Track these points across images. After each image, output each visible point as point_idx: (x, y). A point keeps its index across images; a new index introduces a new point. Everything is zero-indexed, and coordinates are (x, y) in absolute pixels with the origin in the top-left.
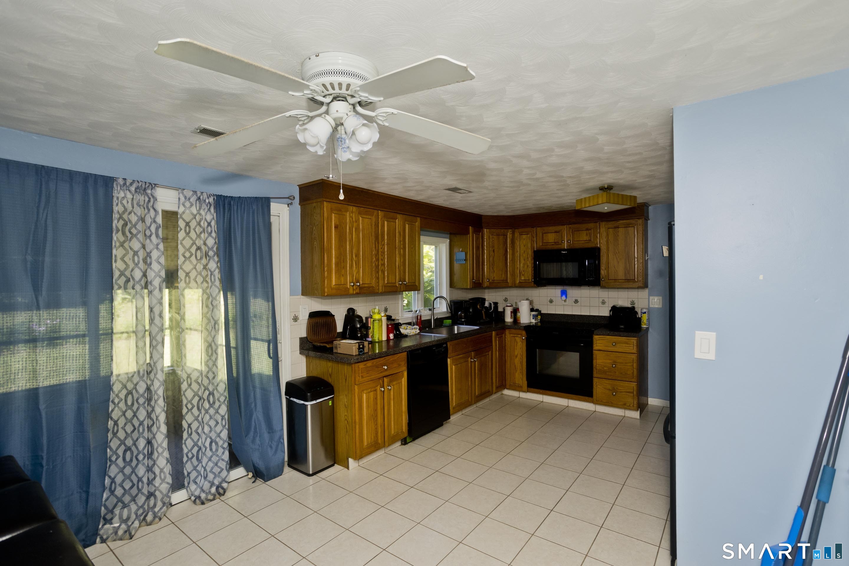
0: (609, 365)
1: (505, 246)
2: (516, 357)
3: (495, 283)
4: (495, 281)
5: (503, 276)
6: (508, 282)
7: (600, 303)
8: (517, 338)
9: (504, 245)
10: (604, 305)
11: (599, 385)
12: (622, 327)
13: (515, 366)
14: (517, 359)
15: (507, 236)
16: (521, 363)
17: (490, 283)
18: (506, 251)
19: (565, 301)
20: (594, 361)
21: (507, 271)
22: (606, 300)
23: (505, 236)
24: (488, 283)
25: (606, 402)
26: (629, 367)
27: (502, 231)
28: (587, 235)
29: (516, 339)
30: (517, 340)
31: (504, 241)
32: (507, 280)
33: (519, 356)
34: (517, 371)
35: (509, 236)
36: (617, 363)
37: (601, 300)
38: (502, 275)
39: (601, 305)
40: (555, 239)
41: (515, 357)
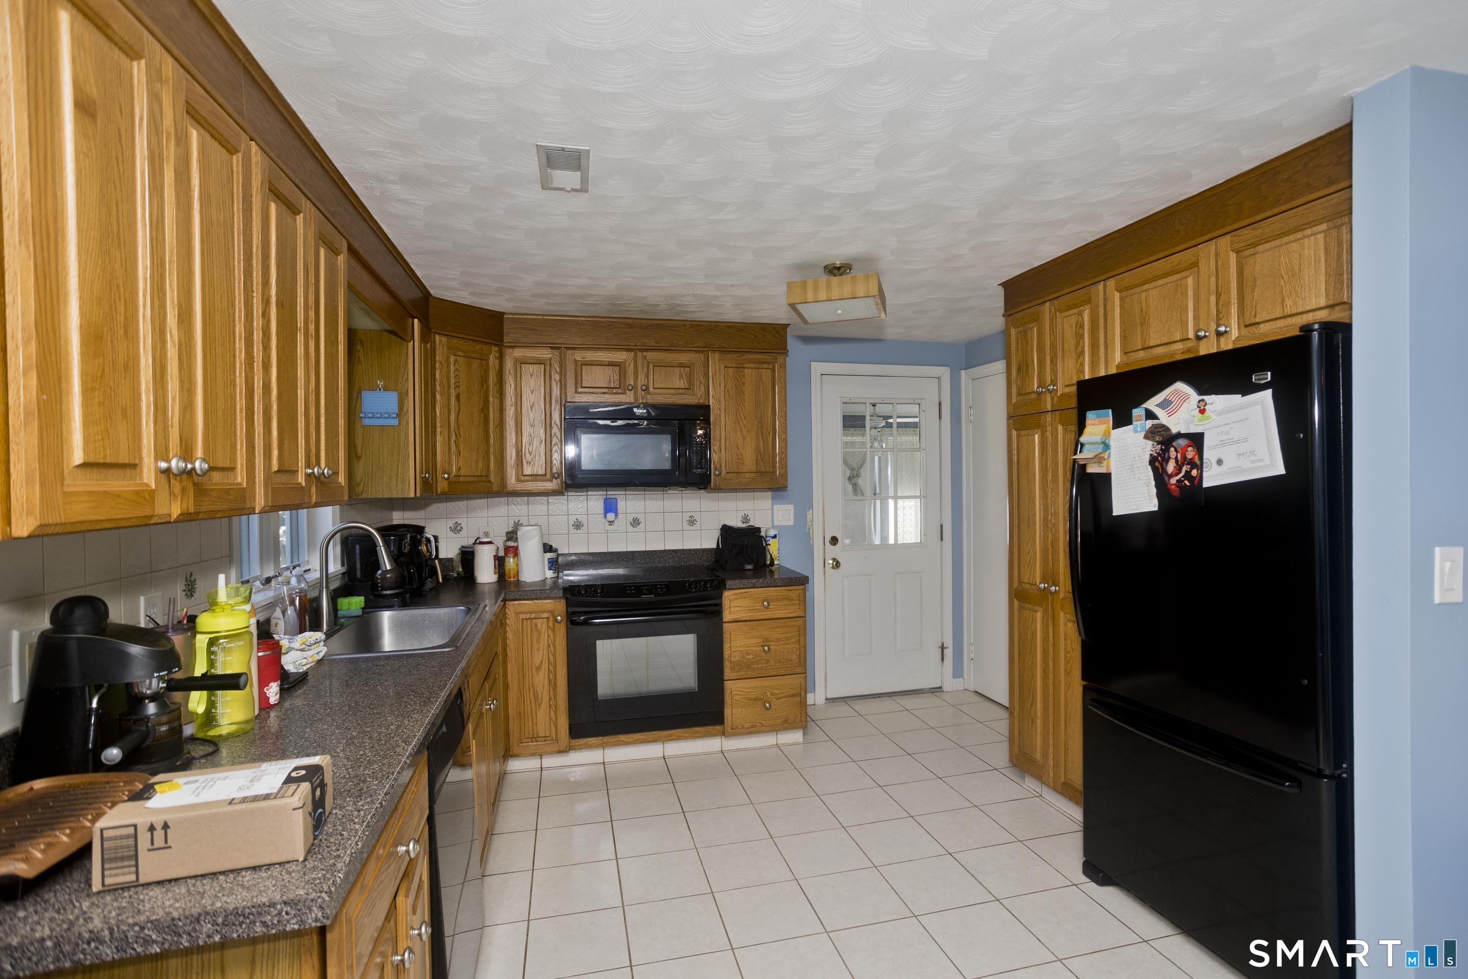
0: (757, 649)
1: (485, 386)
2: (539, 669)
3: (462, 482)
4: (462, 479)
5: (480, 464)
6: (490, 482)
7: (686, 524)
8: (539, 622)
9: (482, 386)
10: (694, 528)
11: (738, 695)
12: (749, 567)
13: (535, 694)
14: (541, 674)
15: (487, 361)
16: (553, 684)
17: (450, 483)
18: (486, 401)
19: (611, 523)
20: (726, 646)
21: (487, 453)
22: (697, 516)
23: (484, 362)
24: (446, 483)
25: (752, 727)
26: (791, 646)
27: (478, 346)
28: (681, 376)
29: (536, 624)
30: (539, 626)
31: (482, 376)
32: (487, 476)
33: (545, 666)
34: (540, 705)
35: (493, 361)
36: (771, 641)
37: (686, 517)
38: (477, 461)
39: (686, 526)
40: (610, 382)
41: (534, 672)
